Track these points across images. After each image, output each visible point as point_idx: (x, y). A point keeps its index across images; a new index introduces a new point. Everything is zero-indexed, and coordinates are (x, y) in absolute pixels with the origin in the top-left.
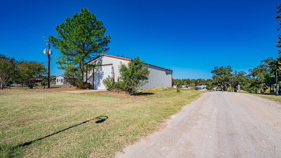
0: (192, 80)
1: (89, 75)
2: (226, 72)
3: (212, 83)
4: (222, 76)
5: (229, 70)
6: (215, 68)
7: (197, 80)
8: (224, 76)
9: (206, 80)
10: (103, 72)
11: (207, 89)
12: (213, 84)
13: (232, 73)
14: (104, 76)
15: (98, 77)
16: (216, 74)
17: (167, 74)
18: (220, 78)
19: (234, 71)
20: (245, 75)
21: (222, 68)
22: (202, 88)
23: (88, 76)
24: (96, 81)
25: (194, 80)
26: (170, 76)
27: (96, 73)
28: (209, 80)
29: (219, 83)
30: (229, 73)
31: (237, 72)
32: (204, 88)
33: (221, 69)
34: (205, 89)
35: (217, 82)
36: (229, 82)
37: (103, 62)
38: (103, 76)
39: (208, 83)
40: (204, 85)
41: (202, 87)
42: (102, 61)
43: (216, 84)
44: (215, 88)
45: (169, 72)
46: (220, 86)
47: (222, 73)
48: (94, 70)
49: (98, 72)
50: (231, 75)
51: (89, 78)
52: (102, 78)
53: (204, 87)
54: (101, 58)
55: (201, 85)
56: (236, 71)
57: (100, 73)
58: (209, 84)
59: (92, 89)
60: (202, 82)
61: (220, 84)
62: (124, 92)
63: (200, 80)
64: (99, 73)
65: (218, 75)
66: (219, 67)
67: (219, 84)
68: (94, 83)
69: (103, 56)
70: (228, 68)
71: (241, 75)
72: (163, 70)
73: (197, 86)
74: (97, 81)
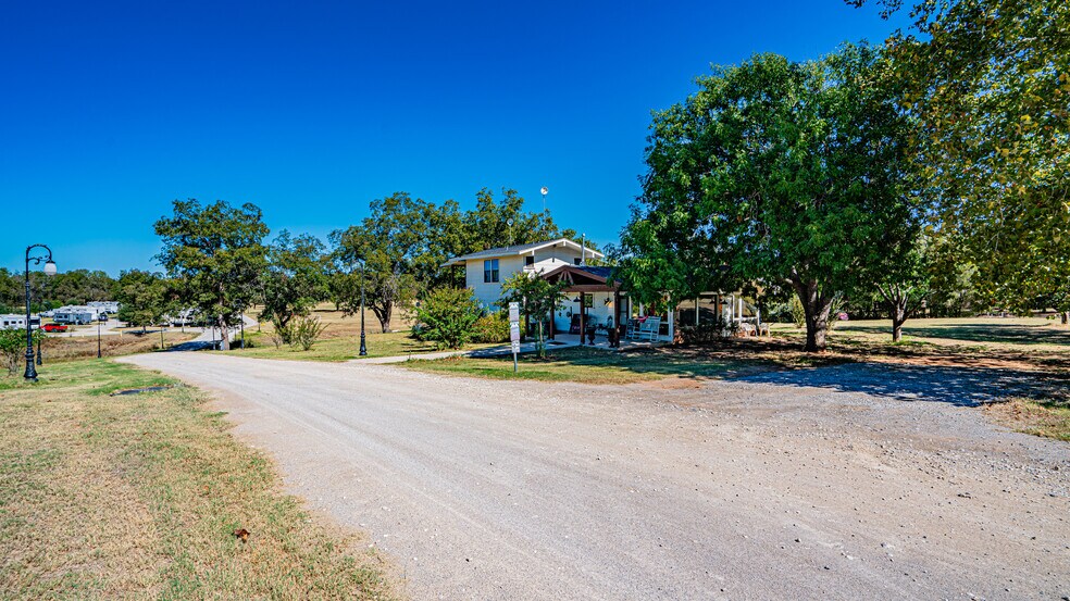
2: (241, 234)
5: (254, 226)
6: (179, 206)
7: (60, 278)
11: (122, 320)
12: (168, 296)
13: (266, 242)
16: (186, 244)
18: (209, 261)
19: (275, 234)
21: (216, 210)
22: (94, 317)
28: (138, 276)
29: (206, 288)
30: (253, 241)
31: (291, 237)
32: (103, 318)
33: (215, 213)
34: (113, 323)
35: (195, 282)
36: (258, 283)
39: (130, 290)
40: (102, 300)
41: (92, 310)
43: (187, 296)
46: (208, 305)
50: (265, 252)
53: (102, 309)
55: (88, 300)
56: (285, 235)
58: (135, 296)
60: (94, 286)
63: (78, 278)
66: (204, 207)
67: (204, 297)
70: (248, 217)
73: (63, 310)
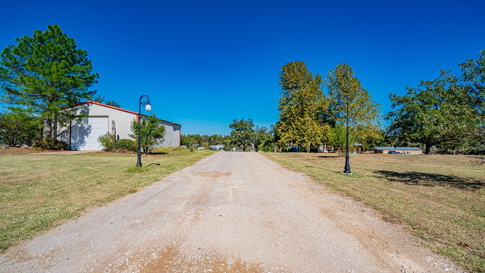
0: (204, 136)
1: (60, 129)
2: (247, 127)
3: (230, 141)
4: (242, 132)
5: (251, 125)
6: (234, 120)
7: (211, 137)
8: (244, 132)
9: (223, 137)
10: (90, 126)
11: (224, 150)
12: (232, 143)
13: (253, 129)
14: (92, 131)
15: (80, 132)
17: (175, 130)
18: (240, 134)
19: (255, 127)
20: (267, 132)
21: (242, 121)
22: (218, 149)
23: (58, 130)
24: (76, 139)
25: (206, 136)
26: (178, 132)
27: (77, 127)
28: (228, 137)
29: (239, 141)
30: (250, 129)
32: (220, 149)
33: (242, 123)
34: (222, 151)
35: (237, 140)
36: (251, 140)
37: (90, 111)
38: (90, 132)
39: (225, 141)
40: (220, 144)
41: (218, 147)
42: (88, 110)
43: (235, 143)
44: (234, 149)
45: (177, 127)
46: (239, 145)
47: (242, 128)
48: (71, 122)
49: (79, 125)
50: (253, 131)
51: (61, 134)
52: (87, 134)
53: (220, 147)
54: (86, 105)
55: (217, 144)
56: (258, 127)
57: (84, 127)
58: (226, 143)
59: (68, 150)
60: (219, 140)
61: (240, 143)
62: (131, 152)
63: (215, 137)
64: (82, 127)
65: (237, 130)
66: (239, 121)
67: (238, 143)
68: (72, 141)
69: (90, 104)
70: (249, 122)
71: (262, 131)
72: (170, 125)
73: (212, 146)
74: (78, 138)
